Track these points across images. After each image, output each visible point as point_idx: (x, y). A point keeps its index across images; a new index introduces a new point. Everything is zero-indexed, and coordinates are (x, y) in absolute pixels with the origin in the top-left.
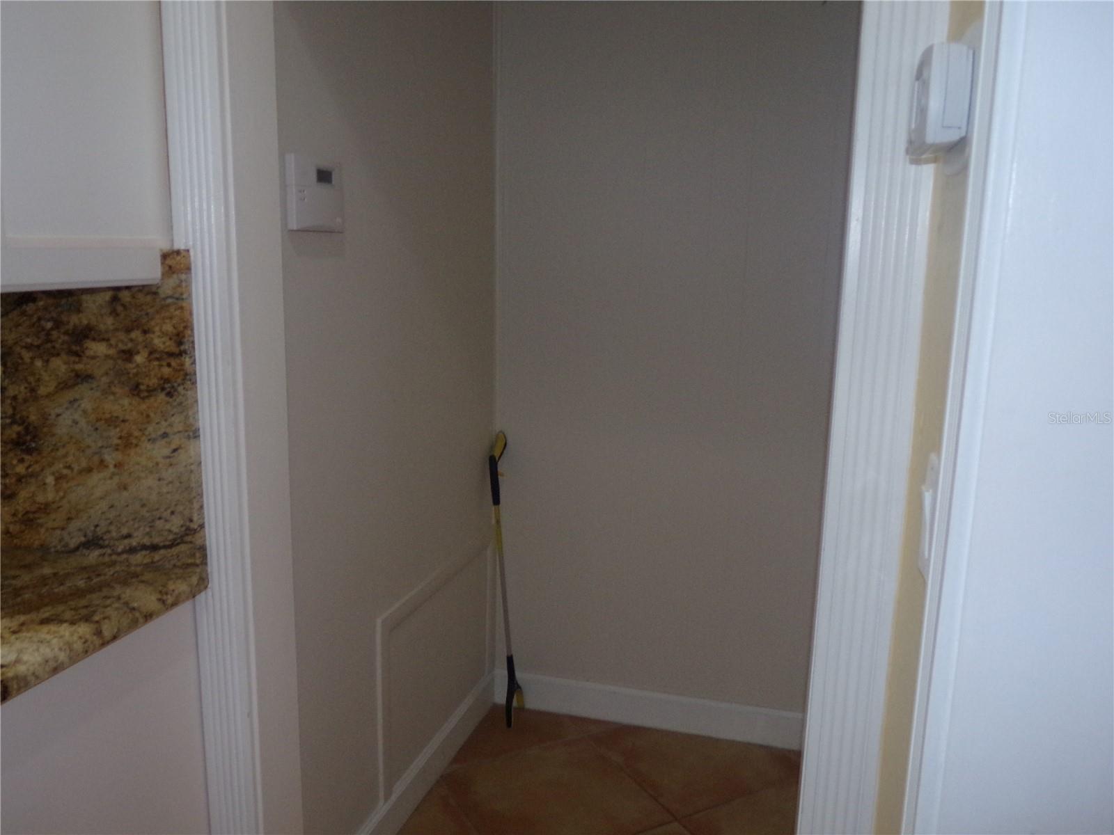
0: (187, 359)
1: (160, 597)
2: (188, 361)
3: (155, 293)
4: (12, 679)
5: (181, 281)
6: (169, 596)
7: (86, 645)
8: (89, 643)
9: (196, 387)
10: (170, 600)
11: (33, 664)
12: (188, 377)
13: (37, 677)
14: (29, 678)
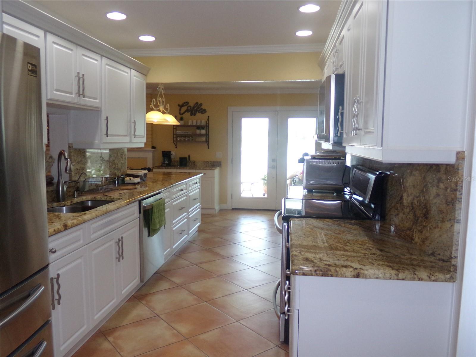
0: (458, 192)
1: (429, 275)
2: (458, 193)
3: (454, 167)
4: (362, 273)
5: (459, 163)
6: (433, 277)
7: (391, 276)
8: (392, 276)
9: (461, 204)
10: (433, 278)
11: (370, 273)
12: (457, 199)
13: (370, 277)
14: (367, 276)
